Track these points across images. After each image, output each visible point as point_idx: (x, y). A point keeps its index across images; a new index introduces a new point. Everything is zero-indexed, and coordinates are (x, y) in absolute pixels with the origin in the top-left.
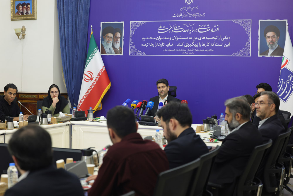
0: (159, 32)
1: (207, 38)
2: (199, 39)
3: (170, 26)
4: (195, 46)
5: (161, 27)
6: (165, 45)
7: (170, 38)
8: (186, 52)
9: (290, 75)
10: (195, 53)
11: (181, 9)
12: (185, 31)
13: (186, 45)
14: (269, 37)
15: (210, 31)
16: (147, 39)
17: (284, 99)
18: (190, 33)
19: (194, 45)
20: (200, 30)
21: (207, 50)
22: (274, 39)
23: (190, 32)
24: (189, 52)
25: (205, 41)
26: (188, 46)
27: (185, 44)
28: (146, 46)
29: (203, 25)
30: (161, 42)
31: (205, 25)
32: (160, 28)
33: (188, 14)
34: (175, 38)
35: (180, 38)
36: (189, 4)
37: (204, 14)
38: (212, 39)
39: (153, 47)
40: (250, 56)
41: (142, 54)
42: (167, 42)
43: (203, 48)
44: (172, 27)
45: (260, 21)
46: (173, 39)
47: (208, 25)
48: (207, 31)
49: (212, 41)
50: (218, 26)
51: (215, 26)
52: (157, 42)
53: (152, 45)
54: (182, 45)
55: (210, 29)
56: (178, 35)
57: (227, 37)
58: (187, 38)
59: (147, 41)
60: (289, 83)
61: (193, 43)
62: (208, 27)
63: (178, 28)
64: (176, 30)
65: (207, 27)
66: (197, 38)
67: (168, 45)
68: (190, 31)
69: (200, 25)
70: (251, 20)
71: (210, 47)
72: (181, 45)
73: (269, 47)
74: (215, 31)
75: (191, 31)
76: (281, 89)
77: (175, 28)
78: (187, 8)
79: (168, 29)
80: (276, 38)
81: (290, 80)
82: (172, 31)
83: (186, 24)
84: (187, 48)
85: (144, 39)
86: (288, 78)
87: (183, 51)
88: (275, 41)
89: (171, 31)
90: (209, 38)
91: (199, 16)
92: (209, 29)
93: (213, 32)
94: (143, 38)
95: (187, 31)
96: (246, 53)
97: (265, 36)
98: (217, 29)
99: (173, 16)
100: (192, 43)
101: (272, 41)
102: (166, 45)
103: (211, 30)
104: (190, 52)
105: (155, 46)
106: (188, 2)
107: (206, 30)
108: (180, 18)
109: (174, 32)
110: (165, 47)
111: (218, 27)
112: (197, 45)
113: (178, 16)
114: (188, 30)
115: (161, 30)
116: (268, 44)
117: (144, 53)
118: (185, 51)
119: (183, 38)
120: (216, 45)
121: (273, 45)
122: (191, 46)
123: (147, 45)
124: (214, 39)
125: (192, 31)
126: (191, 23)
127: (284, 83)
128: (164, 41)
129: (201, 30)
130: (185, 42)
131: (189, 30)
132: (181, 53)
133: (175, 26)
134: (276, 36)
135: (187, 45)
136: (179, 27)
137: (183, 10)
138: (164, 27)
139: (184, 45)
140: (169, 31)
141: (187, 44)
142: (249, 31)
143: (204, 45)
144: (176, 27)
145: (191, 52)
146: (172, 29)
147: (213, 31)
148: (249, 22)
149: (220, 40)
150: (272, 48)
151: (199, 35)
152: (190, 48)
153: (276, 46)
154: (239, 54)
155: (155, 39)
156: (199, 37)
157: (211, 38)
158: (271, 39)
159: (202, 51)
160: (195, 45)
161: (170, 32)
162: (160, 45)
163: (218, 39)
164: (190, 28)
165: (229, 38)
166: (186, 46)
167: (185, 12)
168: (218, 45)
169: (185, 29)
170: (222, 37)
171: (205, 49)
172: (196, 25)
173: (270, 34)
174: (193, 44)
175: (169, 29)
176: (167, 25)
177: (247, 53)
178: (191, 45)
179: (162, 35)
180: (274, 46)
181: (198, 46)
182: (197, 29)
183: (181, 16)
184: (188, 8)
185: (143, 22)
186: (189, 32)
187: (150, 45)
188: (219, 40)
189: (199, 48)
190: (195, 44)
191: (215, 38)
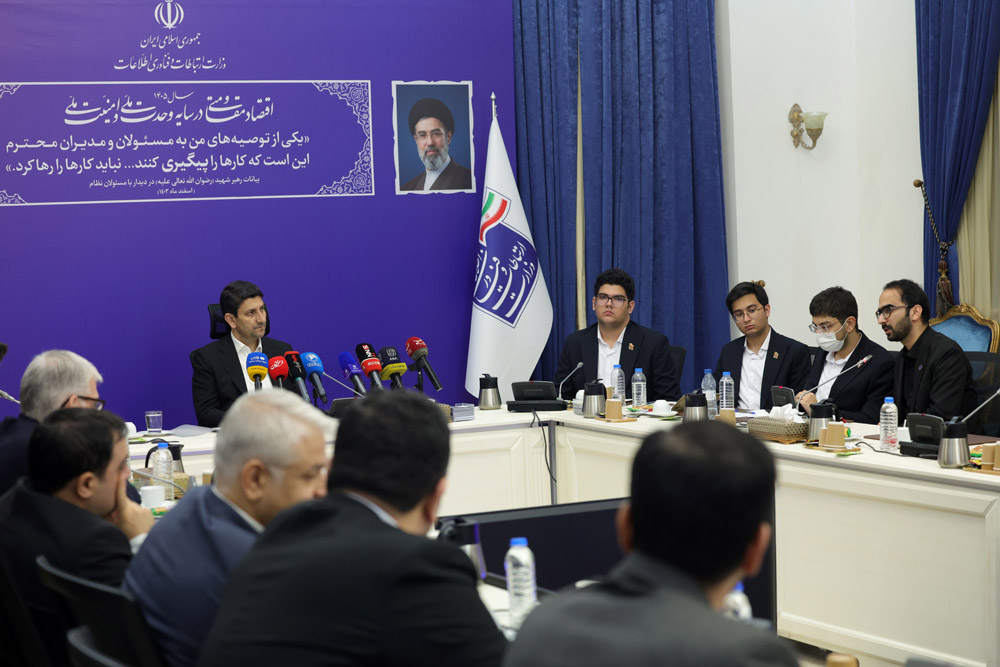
0: (67, 122)
1: (234, 141)
2: (211, 143)
3: (108, 101)
4: (199, 167)
5: (75, 105)
6: (93, 167)
7: (111, 143)
8: (169, 187)
9: (518, 246)
10: (201, 191)
11: (144, 44)
12: (161, 119)
13: (169, 165)
14: (424, 134)
15: (244, 116)
16: (26, 145)
17: (508, 315)
18: (179, 124)
19: (196, 165)
20: (213, 115)
21: (238, 180)
22: (438, 140)
23: (179, 120)
24: (179, 187)
25: (231, 151)
26: (175, 167)
27: (162, 161)
28: (24, 171)
29: (220, 99)
30: (78, 157)
31: (227, 98)
32: (72, 109)
33: (166, 60)
34: (127, 142)
35: (146, 143)
36: (170, 25)
37: (223, 62)
38: (253, 142)
39: (51, 173)
40: (373, 194)
41: (12, 202)
42: (101, 155)
43: (224, 172)
44: (114, 105)
45: (394, 84)
46: (121, 144)
47: (237, 98)
48: (236, 116)
49: (252, 150)
50: (268, 99)
51: (260, 101)
52: (62, 156)
53: (45, 166)
54: (153, 164)
55: (243, 111)
56: (138, 131)
57: (298, 137)
58: (170, 142)
59: (25, 156)
60: (516, 268)
61: (191, 156)
62: (237, 103)
63: (134, 107)
64: (130, 113)
65: (232, 102)
66: (202, 142)
67: (104, 165)
68: (179, 116)
69: (210, 98)
70: (369, 82)
71: (246, 170)
72: (150, 165)
73: (427, 163)
74: (259, 117)
75: (182, 118)
76: (497, 287)
77: (127, 107)
78: (162, 38)
79: (101, 112)
80: (444, 137)
81: (520, 259)
82: (116, 116)
83: (162, 94)
84: (172, 176)
85: (15, 148)
86: (511, 255)
87: (160, 187)
88: (442, 146)
89: (112, 119)
90: (242, 141)
91: (204, 67)
92: (240, 109)
93: (254, 119)
94: (10, 145)
95: (168, 117)
96: (358, 184)
97: (413, 131)
98: (267, 109)
99: (116, 67)
100: (189, 159)
101: (432, 146)
102: (98, 167)
103: (248, 114)
104: (182, 189)
105: (56, 171)
106: (166, 20)
107: (231, 113)
108: (142, 74)
109: (123, 119)
110: (94, 174)
111: (269, 104)
112: (206, 164)
113: (133, 67)
114: (171, 114)
115: (76, 115)
116: (421, 154)
117: (20, 198)
118: (166, 186)
119: (154, 143)
120: (268, 161)
121: (436, 157)
122: (183, 167)
123: (27, 169)
124: (259, 143)
125: (186, 118)
126: (182, 89)
127: (503, 269)
128: (90, 152)
129: (214, 113)
130: (165, 154)
131: (174, 116)
132: (152, 192)
133: (123, 102)
134: (443, 131)
135: (172, 166)
136: (139, 103)
137: (150, 45)
138: (86, 104)
139: (159, 166)
140: (106, 117)
141: (171, 160)
142: (365, 116)
143: (228, 162)
144: (130, 104)
145: (188, 187)
146: (114, 111)
147: (255, 116)
148: (363, 87)
149: (279, 144)
150: (434, 168)
151: (210, 131)
152: (180, 174)
153: (444, 161)
154: (340, 189)
155: (54, 145)
156: (209, 138)
157: (249, 141)
158: (428, 141)
159: (223, 182)
160: (199, 164)
161: (107, 121)
162: (74, 166)
163: (272, 142)
164: (177, 107)
165: (307, 139)
166: (166, 167)
167: (159, 55)
168: (274, 162)
169: (159, 111)
170: (286, 137)
171: (233, 175)
172: (198, 99)
173: (426, 124)
174: (192, 162)
175: (105, 112)
176: (96, 97)
177: (362, 183)
178: (183, 164)
179: (81, 133)
180: (439, 161)
181: (209, 167)
182: (201, 112)
183: (143, 65)
184: (167, 41)
185: (7, 86)
186: (175, 120)
187: (40, 166)
188: (274, 146)
189: (210, 174)
190: (196, 162)
191: (262, 141)
